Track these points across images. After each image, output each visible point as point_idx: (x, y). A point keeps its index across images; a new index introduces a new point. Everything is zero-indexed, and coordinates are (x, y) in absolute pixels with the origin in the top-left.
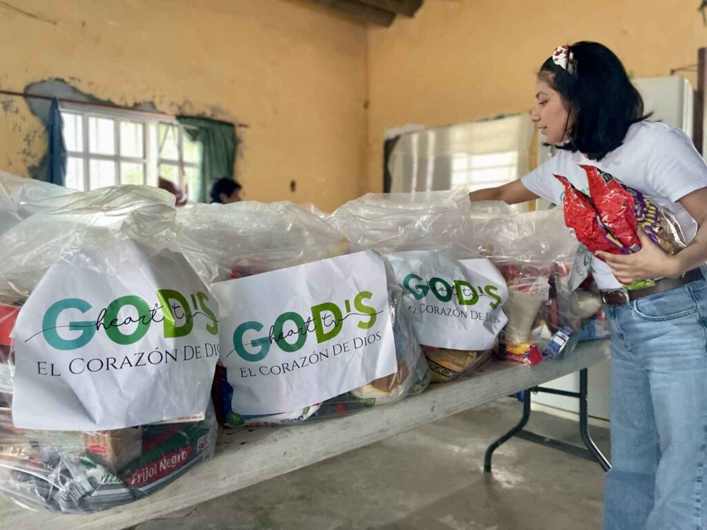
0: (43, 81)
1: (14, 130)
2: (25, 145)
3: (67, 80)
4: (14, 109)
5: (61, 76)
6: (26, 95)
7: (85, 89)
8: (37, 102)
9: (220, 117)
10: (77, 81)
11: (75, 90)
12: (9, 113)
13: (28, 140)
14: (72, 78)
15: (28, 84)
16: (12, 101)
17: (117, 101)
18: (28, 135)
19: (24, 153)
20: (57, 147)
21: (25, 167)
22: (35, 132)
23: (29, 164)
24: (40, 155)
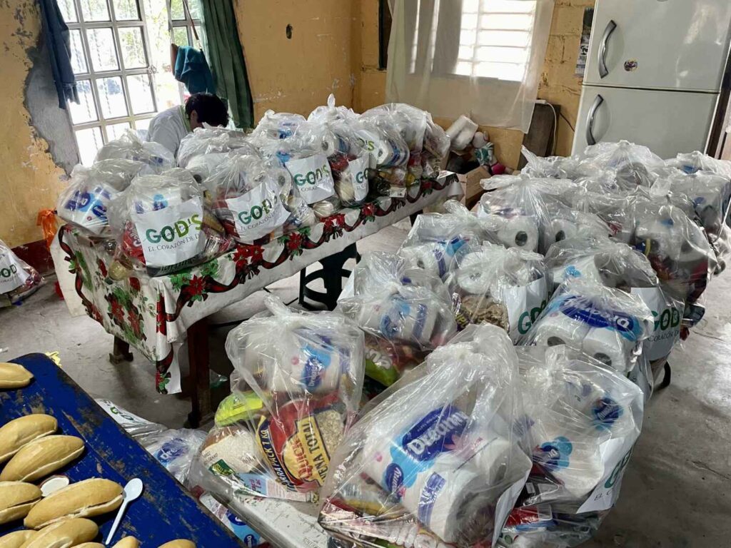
1: (1, 6)
2: (16, 24)
13: (19, 17)
18: (19, 11)
19: (18, 33)
20: (57, 26)
21: (23, 51)
22: (25, 5)
23: (27, 47)
24: (35, 34)
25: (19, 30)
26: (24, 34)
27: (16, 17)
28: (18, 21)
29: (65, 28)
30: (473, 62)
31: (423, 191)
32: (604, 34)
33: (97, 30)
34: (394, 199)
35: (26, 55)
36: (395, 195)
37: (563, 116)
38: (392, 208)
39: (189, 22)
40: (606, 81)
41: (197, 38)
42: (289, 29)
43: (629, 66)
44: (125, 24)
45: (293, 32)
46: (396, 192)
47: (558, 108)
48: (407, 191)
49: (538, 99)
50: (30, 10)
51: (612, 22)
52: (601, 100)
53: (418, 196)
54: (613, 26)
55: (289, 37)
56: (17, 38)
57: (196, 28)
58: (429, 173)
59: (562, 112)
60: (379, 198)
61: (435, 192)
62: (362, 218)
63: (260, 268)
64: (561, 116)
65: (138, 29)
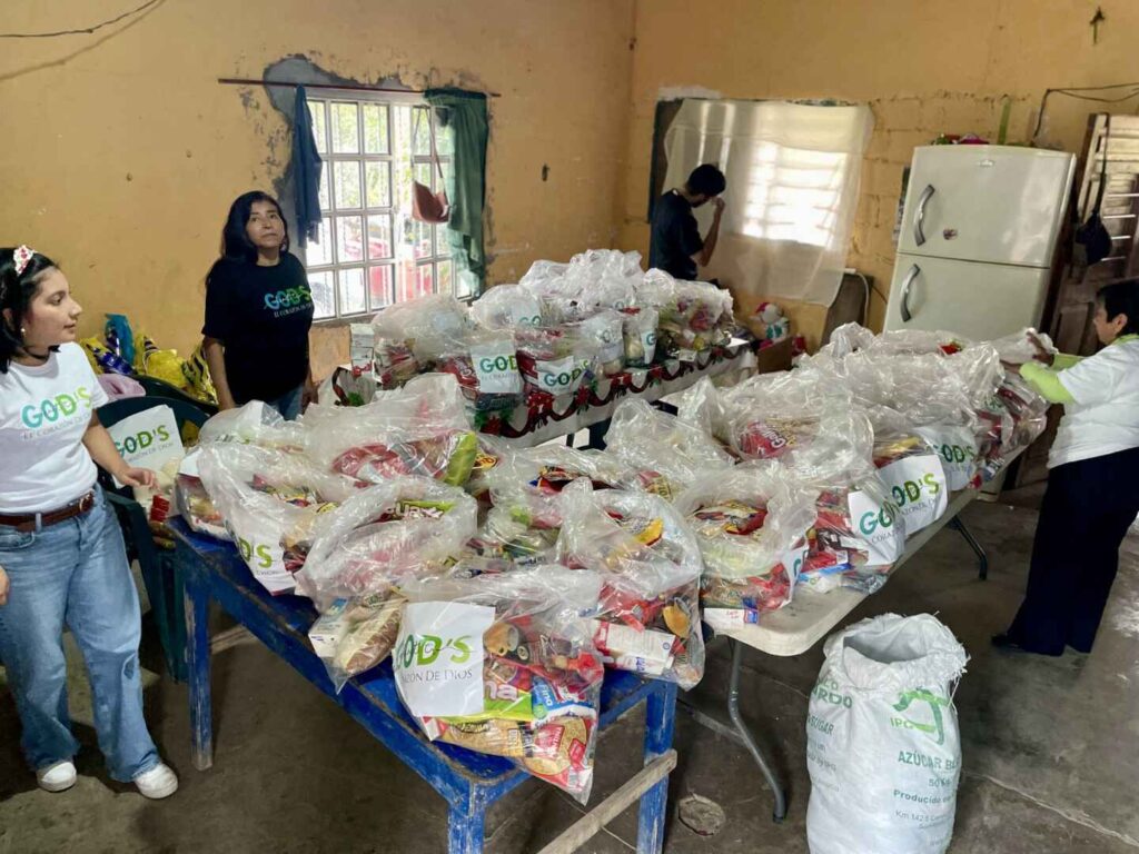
0: (283, 60)
1: (256, 131)
2: (266, 152)
3: (307, 55)
4: (255, 104)
5: (300, 52)
6: (264, 83)
7: (326, 66)
8: (279, 91)
9: (470, 86)
10: (318, 55)
11: (317, 69)
12: (249, 109)
13: (271, 144)
14: (312, 52)
15: (266, 66)
16: (250, 93)
17: (361, 80)
18: (271, 138)
19: (268, 162)
20: (309, 155)
21: (270, 182)
22: (278, 132)
23: (274, 177)
24: (285, 164)
25: (269, 158)
26: (273, 163)
27: (268, 145)
28: (269, 149)
29: (318, 160)
30: (764, 223)
31: (713, 357)
32: (921, 198)
33: (344, 163)
34: (682, 363)
35: (272, 186)
36: (684, 358)
37: (877, 291)
38: (680, 373)
39: (435, 159)
40: (923, 249)
41: (441, 176)
42: (545, 170)
43: (948, 235)
44: (373, 158)
45: (549, 174)
46: (686, 355)
47: (871, 280)
48: (698, 354)
49: (847, 267)
50: (283, 138)
51: (930, 186)
52: (918, 270)
53: (708, 363)
54: (931, 190)
55: (545, 179)
56: (265, 168)
57: (442, 165)
58: (719, 339)
59: (876, 285)
60: (667, 361)
61: (726, 362)
62: (650, 379)
63: (549, 418)
64: (874, 291)
65: (386, 164)
